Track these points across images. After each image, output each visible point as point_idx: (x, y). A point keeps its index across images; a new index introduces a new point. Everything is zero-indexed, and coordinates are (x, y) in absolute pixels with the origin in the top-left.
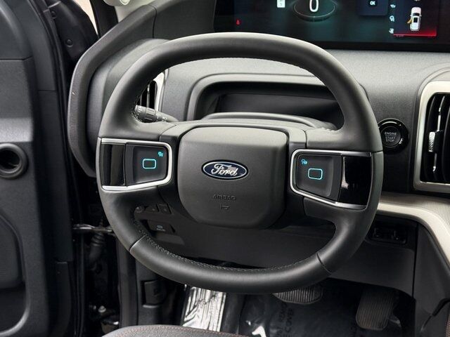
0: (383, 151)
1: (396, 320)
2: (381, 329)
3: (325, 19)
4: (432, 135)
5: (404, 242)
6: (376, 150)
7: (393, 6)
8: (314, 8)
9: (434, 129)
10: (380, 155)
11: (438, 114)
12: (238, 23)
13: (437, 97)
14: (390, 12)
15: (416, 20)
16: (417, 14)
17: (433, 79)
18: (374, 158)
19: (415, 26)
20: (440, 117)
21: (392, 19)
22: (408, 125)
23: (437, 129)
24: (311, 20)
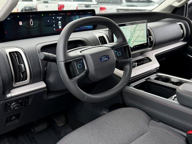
3: (36, 27)
7: (54, 22)
8: (32, 24)
12: (6, 32)
14: (53, 23)
15: (60, 25)
16: (60, 23)
19: (60, 27)
21: (54, 25)
24: (31, 28)
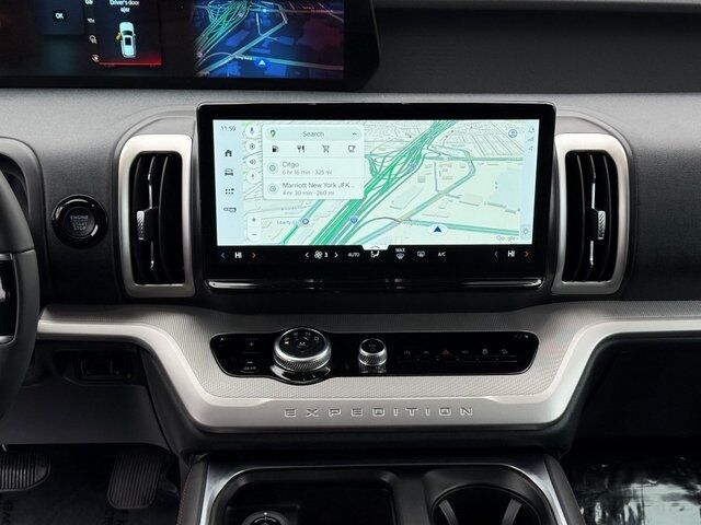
0: (35, 248)
1: (172, 488)
2: (146, 506)
4: (141, 215)
5: (129, 376)
6: (21, 249)
7: (91, 20)
9: (144, 206)
10: (29, 255)
11: (147, 183)
13: (143, 159)
14: (88, 29)
15: (128, 42)
17: (137, 131)
18: (17, 261)
19: (128, 51)
20: (150, 188)
21: (93, 39)
22: (103, 201)
23: (149, 206)
